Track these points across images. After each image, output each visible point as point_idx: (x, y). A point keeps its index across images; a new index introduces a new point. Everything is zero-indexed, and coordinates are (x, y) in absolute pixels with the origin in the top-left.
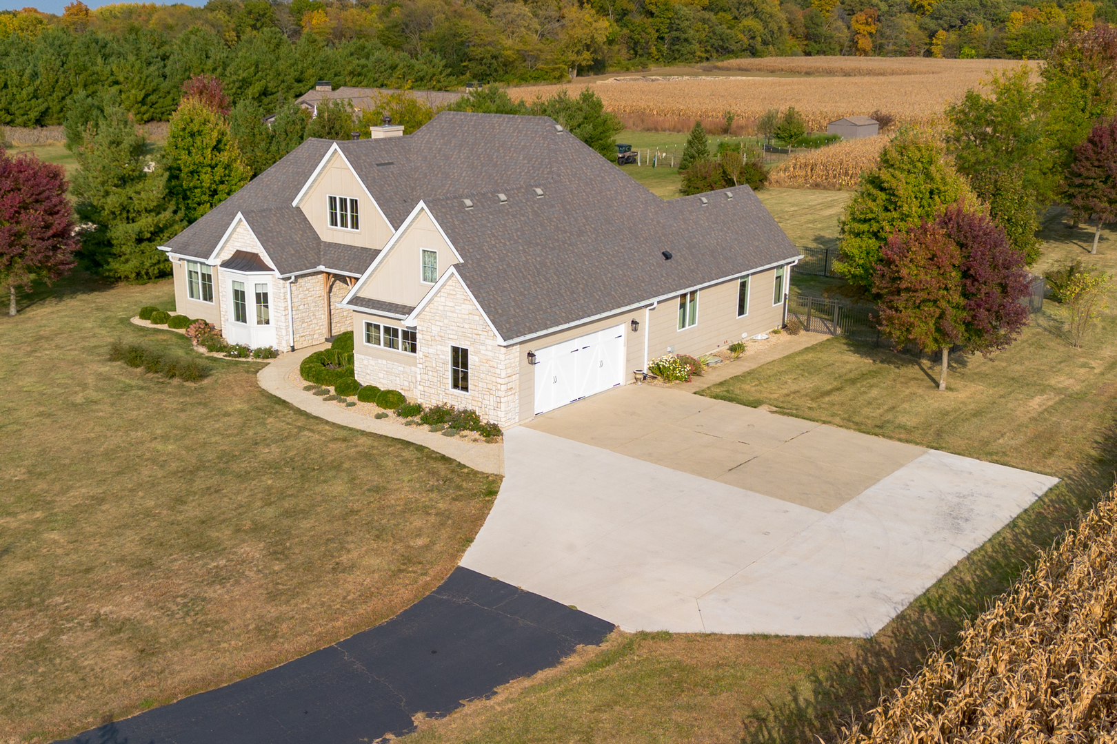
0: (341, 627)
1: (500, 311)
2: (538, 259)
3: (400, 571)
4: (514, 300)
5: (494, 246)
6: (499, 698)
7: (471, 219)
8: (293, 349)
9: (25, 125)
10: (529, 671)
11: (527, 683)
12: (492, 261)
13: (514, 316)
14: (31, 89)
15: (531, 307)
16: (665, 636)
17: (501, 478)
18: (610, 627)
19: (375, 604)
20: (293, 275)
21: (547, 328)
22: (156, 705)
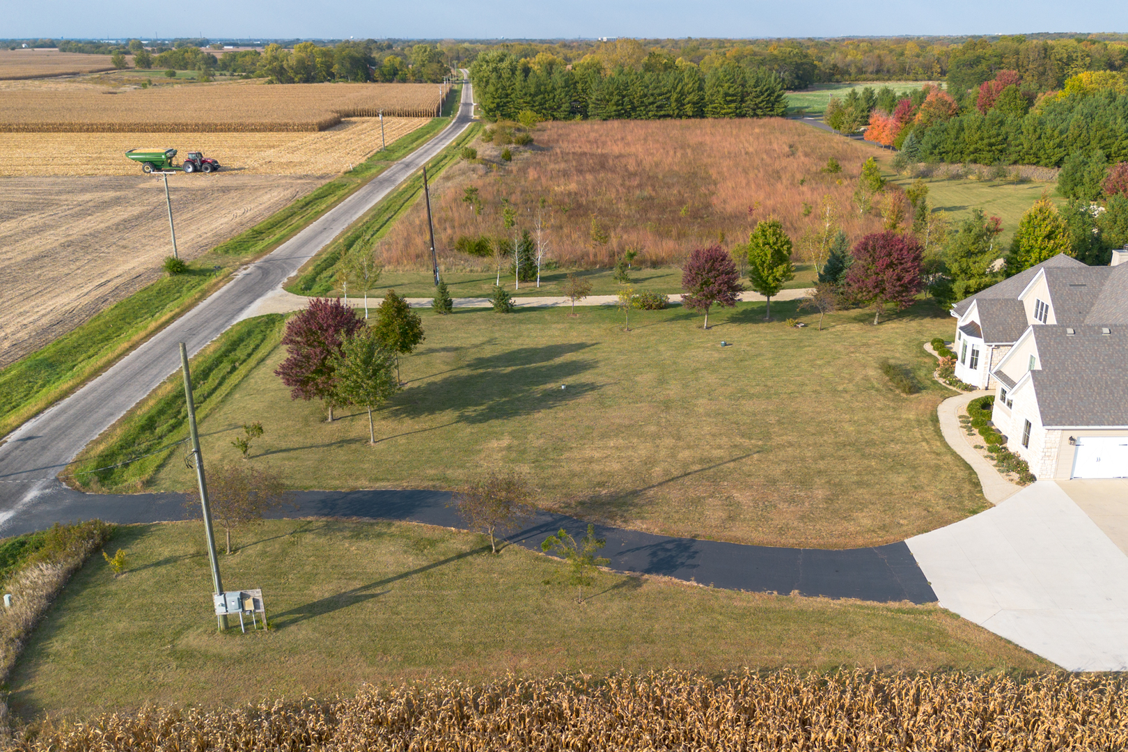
0: (813, 542)
1: (1052, 406)
2: (1113, 378)
3: (873, 531)
4: (1071, 401)
5: (1077, 363)
6: (839, 602)
7: (1067, 343)
8: (987, 389)
9: (1046, 166)
10: (865, 598)
11: (859, 602)
12: (1067, 373)
13: (1063, 412)
14: (1057, 141)
15: (1083, 409)
16: (956, 617)
17: (992, 505)
18: (935, 599)
19: (842, 540)
20: (994, 344)
21: (1088, 425)
22: (712, 540)
